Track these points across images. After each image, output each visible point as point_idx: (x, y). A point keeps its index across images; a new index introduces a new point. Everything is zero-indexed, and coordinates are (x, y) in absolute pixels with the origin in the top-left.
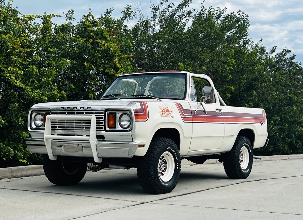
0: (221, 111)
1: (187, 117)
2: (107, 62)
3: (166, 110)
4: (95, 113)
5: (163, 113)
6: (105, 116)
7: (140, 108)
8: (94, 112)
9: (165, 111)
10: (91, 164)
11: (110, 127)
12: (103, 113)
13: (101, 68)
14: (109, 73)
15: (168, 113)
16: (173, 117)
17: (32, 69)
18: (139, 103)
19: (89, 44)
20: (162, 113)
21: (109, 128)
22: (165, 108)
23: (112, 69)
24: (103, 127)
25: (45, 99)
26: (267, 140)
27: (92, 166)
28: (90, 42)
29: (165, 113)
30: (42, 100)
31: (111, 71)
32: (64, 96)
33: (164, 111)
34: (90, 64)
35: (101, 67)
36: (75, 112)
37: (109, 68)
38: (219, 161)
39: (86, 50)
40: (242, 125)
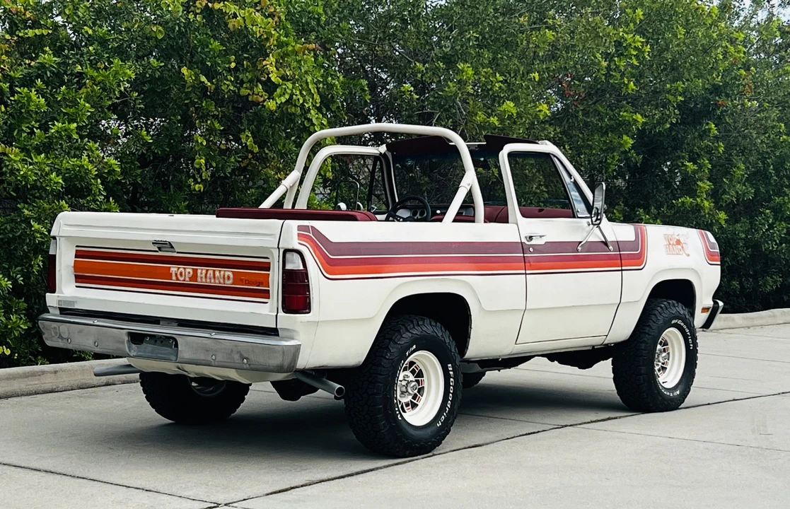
2: (247, 66)
13: (227, 83)
14: (250, 99)
17: (27, 96)
19: (196, 14)
23: (261, 87)
25: (55, 183)
28: (198, 9)
30: (47, 186)
31: (256, 92)
32: (114, 170)
34: (197, 70)
35: (228, 80)
37: (250, 81)
39: (186, 31)
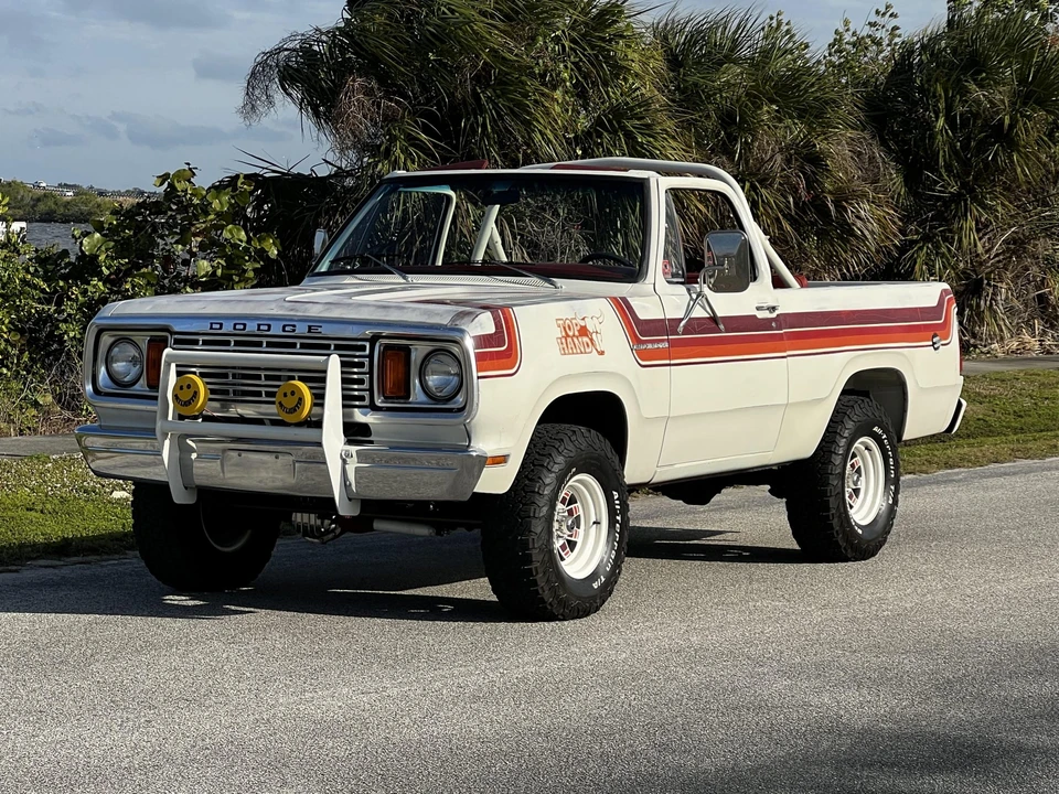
0: (777, 312)
1: (650, 346)
3: (579, 327)
4: (338, 347)
5: (569, 340)
6: (371, 357)
7: (492, 330)
8: (333, 343)
9: (577, 333)
10: (306, 516)
11: (388, 394)
12: (363, 348)
15: (586, 339)
16: (602, 353)
18: (488, 314)
20: (564, 340)
21: (387, 399)
22: (574, 321)
24: (366, 394)
26: (959, 405)
27: (313, 522)
29: (575, 340)
33: (571, 334)
36: (264, 340)
38: (769, 491)
40: (860, 356)
